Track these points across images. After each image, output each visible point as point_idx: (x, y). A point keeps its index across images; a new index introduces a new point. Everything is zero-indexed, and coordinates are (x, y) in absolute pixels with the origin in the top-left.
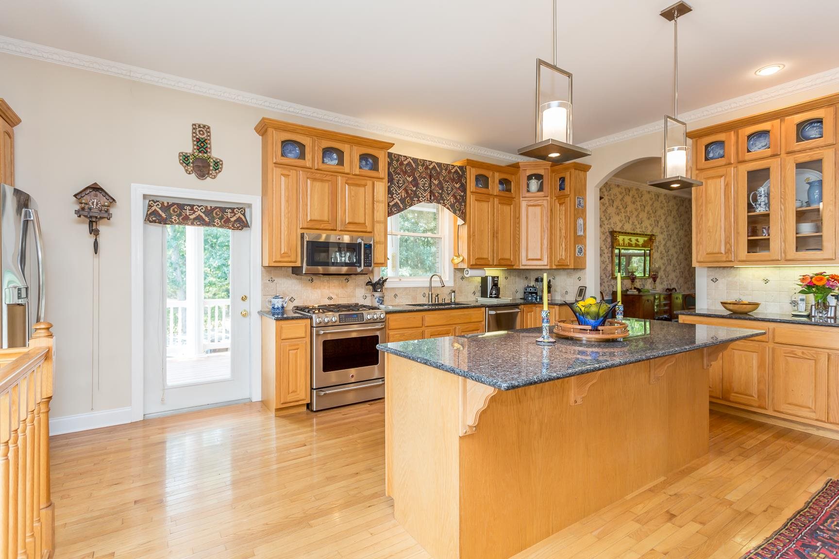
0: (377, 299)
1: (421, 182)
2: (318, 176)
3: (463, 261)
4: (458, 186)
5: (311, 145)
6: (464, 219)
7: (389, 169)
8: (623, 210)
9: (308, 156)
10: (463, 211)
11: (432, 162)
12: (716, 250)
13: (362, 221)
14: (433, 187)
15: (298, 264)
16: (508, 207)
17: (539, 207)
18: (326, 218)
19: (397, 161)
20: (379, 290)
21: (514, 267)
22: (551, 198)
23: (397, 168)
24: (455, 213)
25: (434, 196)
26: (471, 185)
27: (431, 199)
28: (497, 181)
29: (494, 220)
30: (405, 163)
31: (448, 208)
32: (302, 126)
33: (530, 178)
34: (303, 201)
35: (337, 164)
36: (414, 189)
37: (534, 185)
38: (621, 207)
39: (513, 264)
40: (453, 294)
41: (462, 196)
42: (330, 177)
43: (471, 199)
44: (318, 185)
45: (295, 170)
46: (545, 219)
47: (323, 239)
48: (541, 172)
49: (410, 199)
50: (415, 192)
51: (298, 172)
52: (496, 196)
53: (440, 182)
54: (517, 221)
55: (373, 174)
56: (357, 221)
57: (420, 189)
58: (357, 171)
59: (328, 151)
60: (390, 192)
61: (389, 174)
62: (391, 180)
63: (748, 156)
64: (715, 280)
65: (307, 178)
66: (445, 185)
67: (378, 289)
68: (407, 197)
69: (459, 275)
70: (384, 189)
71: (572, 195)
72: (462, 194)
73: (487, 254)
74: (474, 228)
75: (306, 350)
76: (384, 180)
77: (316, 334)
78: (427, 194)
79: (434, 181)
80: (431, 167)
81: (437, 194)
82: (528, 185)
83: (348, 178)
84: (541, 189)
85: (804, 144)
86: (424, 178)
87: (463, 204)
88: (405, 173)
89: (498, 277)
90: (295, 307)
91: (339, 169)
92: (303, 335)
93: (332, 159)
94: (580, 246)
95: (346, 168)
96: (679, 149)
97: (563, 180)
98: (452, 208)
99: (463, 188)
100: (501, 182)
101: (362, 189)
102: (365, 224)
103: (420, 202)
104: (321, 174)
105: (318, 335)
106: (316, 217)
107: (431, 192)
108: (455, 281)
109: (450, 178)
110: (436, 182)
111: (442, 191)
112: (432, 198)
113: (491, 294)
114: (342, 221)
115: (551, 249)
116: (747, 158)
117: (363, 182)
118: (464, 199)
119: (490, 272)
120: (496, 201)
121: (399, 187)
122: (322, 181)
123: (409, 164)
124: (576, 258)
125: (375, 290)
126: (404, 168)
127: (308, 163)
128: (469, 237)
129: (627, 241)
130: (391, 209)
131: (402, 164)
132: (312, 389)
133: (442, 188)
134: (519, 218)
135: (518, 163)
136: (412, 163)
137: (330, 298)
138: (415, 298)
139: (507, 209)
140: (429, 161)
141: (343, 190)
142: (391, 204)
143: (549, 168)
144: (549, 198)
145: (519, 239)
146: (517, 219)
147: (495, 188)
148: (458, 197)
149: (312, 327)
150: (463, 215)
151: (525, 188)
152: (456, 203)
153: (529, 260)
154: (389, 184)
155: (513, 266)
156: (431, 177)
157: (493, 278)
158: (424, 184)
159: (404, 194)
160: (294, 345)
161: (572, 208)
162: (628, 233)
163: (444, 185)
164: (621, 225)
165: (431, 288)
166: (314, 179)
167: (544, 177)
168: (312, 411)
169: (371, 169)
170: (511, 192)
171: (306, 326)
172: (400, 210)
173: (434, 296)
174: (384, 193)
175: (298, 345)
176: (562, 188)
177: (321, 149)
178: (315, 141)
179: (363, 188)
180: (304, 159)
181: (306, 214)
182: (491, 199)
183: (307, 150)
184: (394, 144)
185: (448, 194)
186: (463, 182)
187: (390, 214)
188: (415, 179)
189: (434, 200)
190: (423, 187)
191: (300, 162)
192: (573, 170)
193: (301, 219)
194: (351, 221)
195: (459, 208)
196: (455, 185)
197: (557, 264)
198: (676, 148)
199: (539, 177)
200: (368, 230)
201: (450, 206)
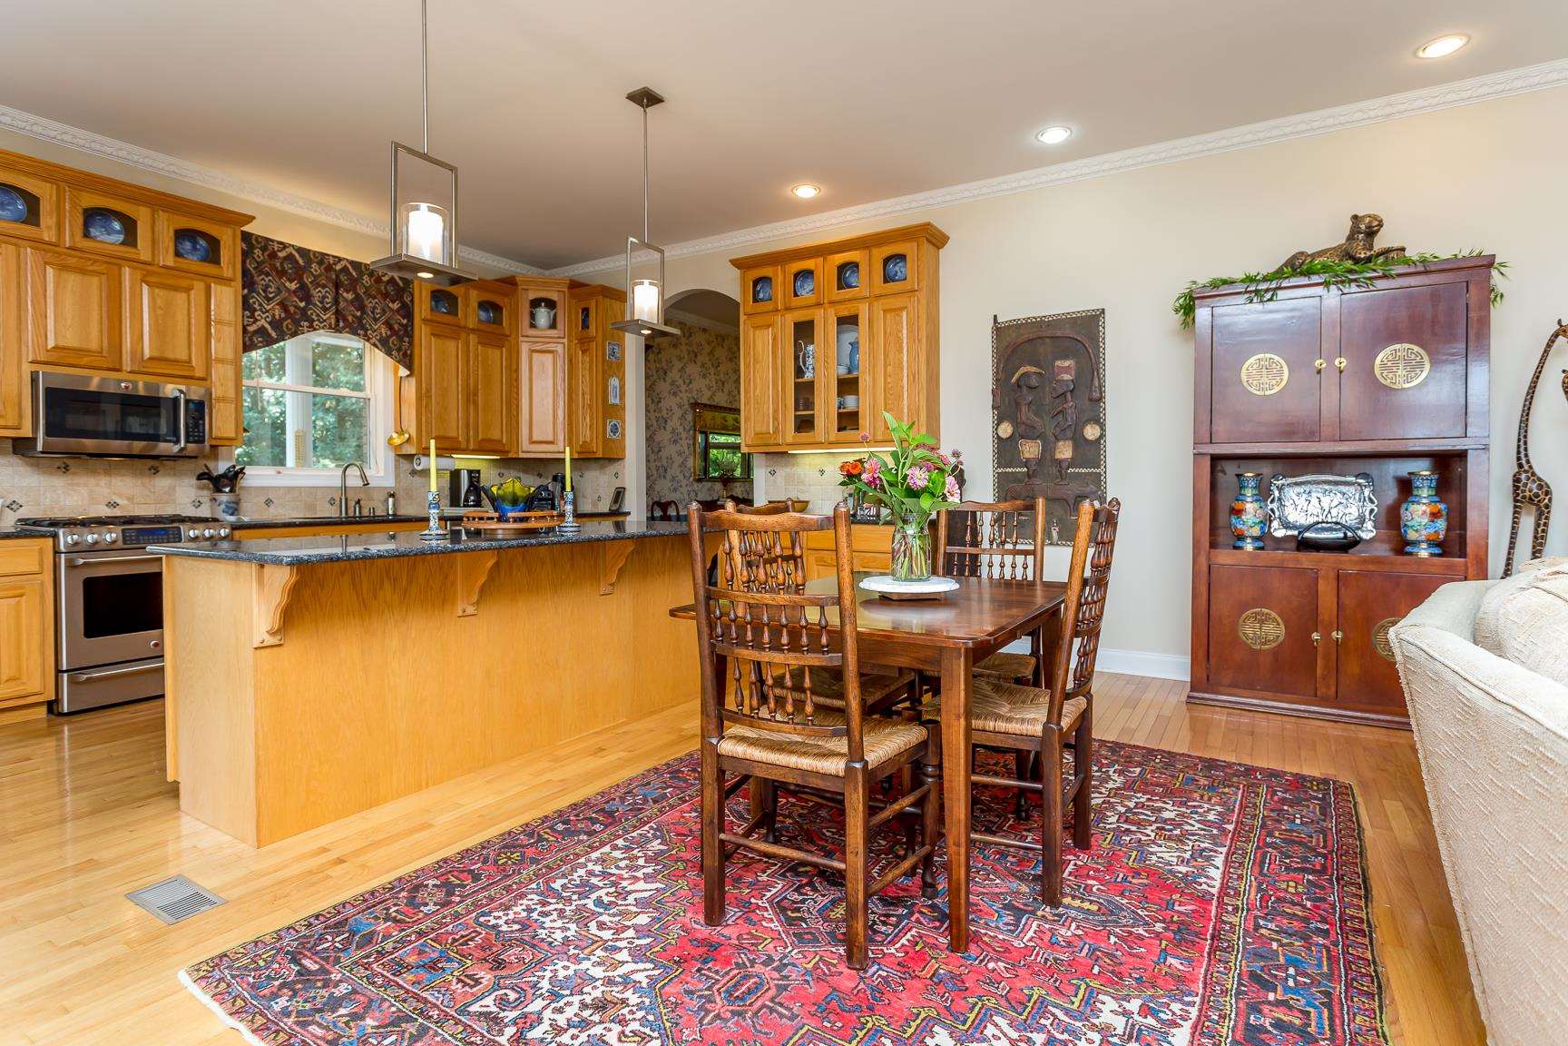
0: (223, 506)
1: (317, 293)
2: (72, 261)
3: (409, 440)
4: (396, 306)
5: (54, 198)
6: (409, 367)
7: (244, 262)
8: (712, 371)
9: (47, 219)
10: (406, 352)
11: (340, 259)
12: (764, 430)
13: (183, 356)
14: (342, 305)
15: (26, 432)
16: (497, 352)
17: (550, 356)
18: (94, 345)
19: (264, 249)
20: (227, 490)
21: (510, 456)
22: (570, 341)
23: (263, 262)
24: (389, 353)
25: (345, 320)
26: (422, 307)
27: (337, 325)
28: (475, 305)
29: (468, 371)
30: (281, 255)
31: (375, 345)
32: (30, 159)
33: (535, 303)
34: (34, 308)
35: (123, 243)
36: (302, 305)
37: (543, 316)
38: (709, 364)
39: (506, 449)
40: (391, 500)
41: (405, 326)
42: (105, 266)
43: (422, 332)
44: (72, 280)
45: (15, 245)
46: (560, 375)
47: (94, 386)
48: (554, 296)
49: (292, 323)
50: (304, 311)
51: (22, 250)
52: (473, 329)
53: (358, 297)
54: (514, 375)
55: (210, 269)
56: (170, 356)
57: (315, 305)
58: (170, 260)
59: (101, 215)
60: (246, 305)
61: (245, 272)
62: (248, 282)
63: (796, 302)
64: (773, 473)
65: (46, 263)
66: (369, 303)
67: (226, 486)
68: (285, 319)
69: (405, 465)
70: (232, 298)
71: (600, 339)
72: (405, 321)
73: (455, 429)
74: (429, 385)
75: (42, 596)
76: (233, 283)
77: (66, 567)
78: (329, 316)
79: (345, 294)
80: (338, 267)
81: (350, 318)
82: (533, 316)
83: (148, 271)
84: (553, 326)
85: (847, 293)
86: (324, 286)
87: (406, 339)
88: (282, 273)
89: (478, 472)
90: (20, 520)
91: (127, 251)
92: (36, 568)
93: (110, 232)
94: (614, 422)
95: (143, 250)
96: (651, 284)
97: (586, 311)
98: (384, 345)
99: (407, 311)
100: (484, 305)
101: (181, 297)
102: (189, 361)
103: (315, 329)
104: (80, 258)
105: (71, 566)
106: (71, 340)
107: (337, 313)
108: (397, 476)
109: (379, 291)
110: (350, 296)
111: (362, 314)
112: (341, 324)
113: (466, 500)
114: (133, 353)
115: (570, 424)
116: (793, 305)
117: (185, 283)
118: (408, 331)
119: (463, 462)
120: (473, 339)
121: (269, 299)
122: (82, 271)
123: (290, 257)
124: (606, 441)
125: (218, 490)
126: (278, 264)
127: (48, 234)
128: (419, 399)
129: (719, 421)
130: (251, 339)
131: (273, 255)
132: (58, 671)
133: (362, 308)
134: (517, 371)
135: (514, 277)
136: (297, 256)
137: (114, 505)
138: (312, 507)
139: (494, 354)
140: (334, 257)
141: (136, 297)
142: (251, 329)
143: (566, 290)
144: (565, 341)
145: (517, 406)
146: (514, 371)
147: (470, 315)
148: (396, 327)
149: (57, 552)
150: (407, 359)
151: (526, 320)
152: (391, 336)
153: (534, 442)
154: (246, 291)
155: (507, 452)
156: (337, 285)
157: (470, 472)
158: (324, 297)
159: (278, 312)
160: (15, 588)
161: (600, 359)
162: (721, 408)
163: (366, 302)
164: (710, 393)
165: (345, 488)
166: (63, 268)
167: (558, 306)
168: (62, 715)
169: (205, 259)
170: (501, 324)
171: (41, 551)
172: (269, 342)
173: (352, 504)
174: (232, 309)
175: (22, 587)
176: (585, 325)
177: (81, 211)
178: (65, 192)
179: (184, 295)
180: (37, 225)
181: (42, 332)
182: (463, 335)
183: (45, 208)
184: (254, 218)
185: (376, 320)
186: (407, 300)
187: (248, 347)
188: (303, 287)
189: (344, 328)
190: (322, 303)
191: (27, 230)
192: (600, 298)
193: (30, 344)
194: (156, 354)
195: (400, 346)
196: (391, 305)
197: (579, 449)
198: (646, 282)
199: (551, 304)
200: (198, 374)
201: (379, 341)
